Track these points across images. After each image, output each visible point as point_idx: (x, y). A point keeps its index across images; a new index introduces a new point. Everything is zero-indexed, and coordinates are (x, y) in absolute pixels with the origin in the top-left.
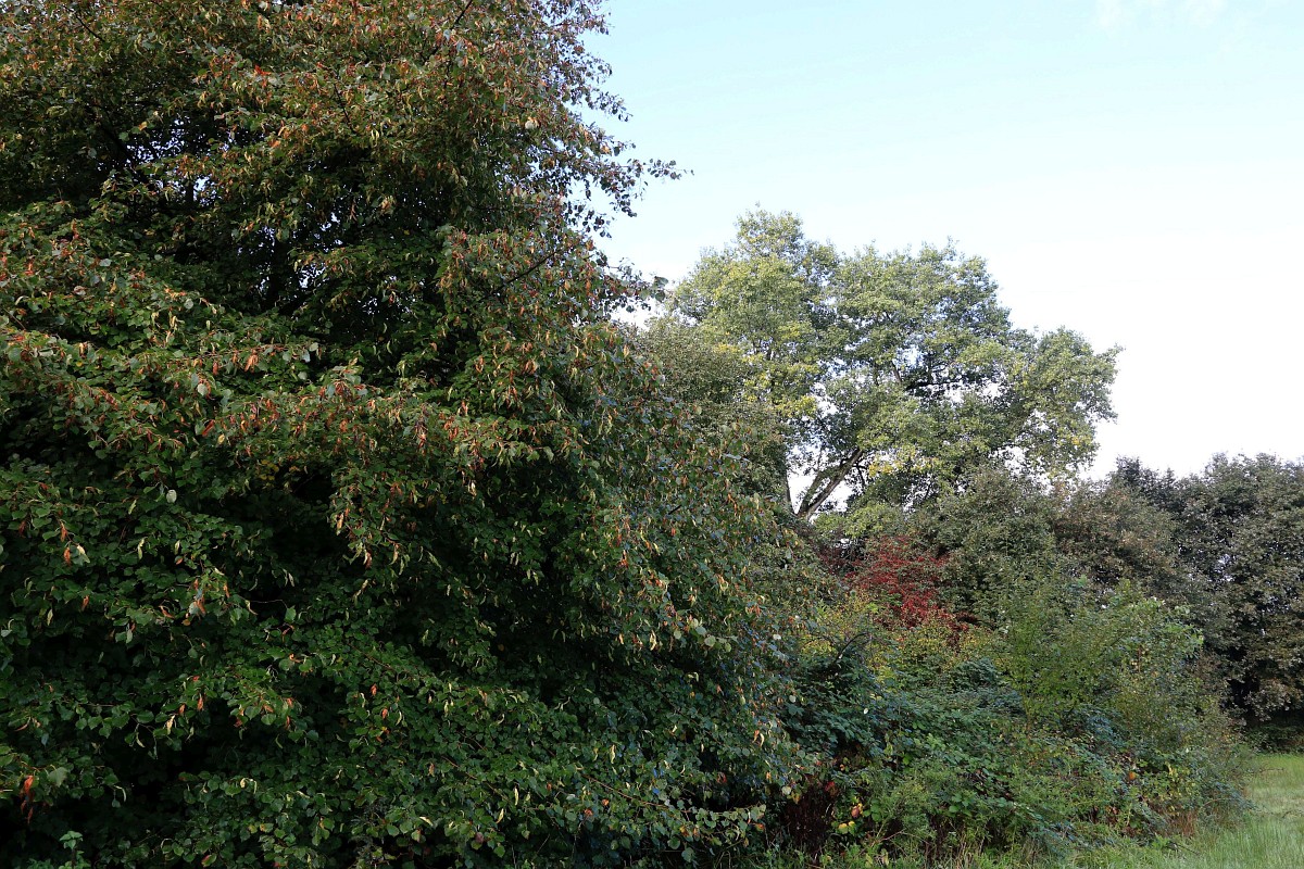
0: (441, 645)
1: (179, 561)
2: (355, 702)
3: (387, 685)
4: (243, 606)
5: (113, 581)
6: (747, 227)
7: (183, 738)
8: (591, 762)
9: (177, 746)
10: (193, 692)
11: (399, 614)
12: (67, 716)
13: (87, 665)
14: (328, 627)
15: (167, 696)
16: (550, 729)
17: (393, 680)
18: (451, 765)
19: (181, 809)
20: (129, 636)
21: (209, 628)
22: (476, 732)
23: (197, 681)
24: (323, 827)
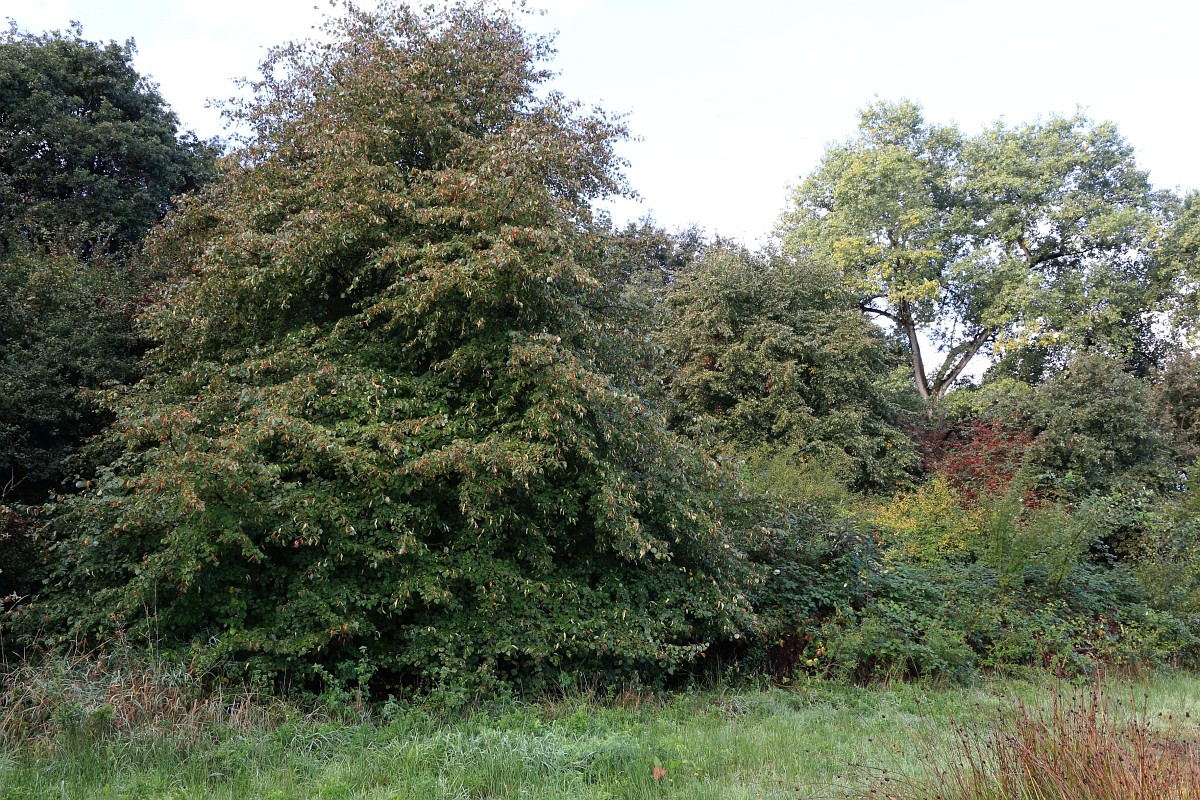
0: (527, 558)
1: (393, 528)
2: (481, 591)
3: (497, 581)
4: (424, 547)
5: (365, 537)
6: (868, 118)
7: (402, 609)
8: (613, 619)
9: (400, 613)
10: (405, 589)
11: (506, 542)
12: (352, 600)
13: (357, 576)
14: (467, 552)
15: (393, 590)
16: (590, 602)
17: (500, 579)
18: (533, 621)
19: (404, 643)
20: (376, 565)
21: (409, 558)
22: (549, 604)
23: (406, 584)
24: (468, 651)
